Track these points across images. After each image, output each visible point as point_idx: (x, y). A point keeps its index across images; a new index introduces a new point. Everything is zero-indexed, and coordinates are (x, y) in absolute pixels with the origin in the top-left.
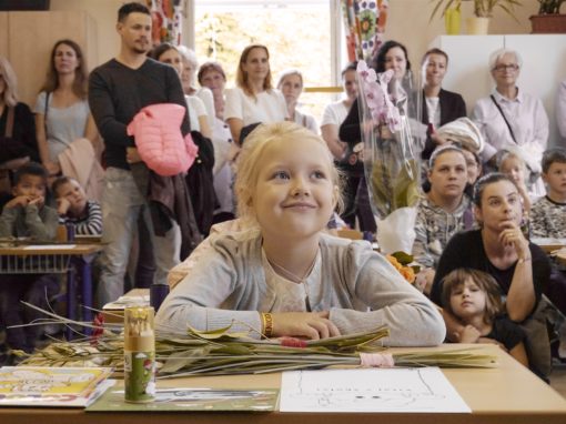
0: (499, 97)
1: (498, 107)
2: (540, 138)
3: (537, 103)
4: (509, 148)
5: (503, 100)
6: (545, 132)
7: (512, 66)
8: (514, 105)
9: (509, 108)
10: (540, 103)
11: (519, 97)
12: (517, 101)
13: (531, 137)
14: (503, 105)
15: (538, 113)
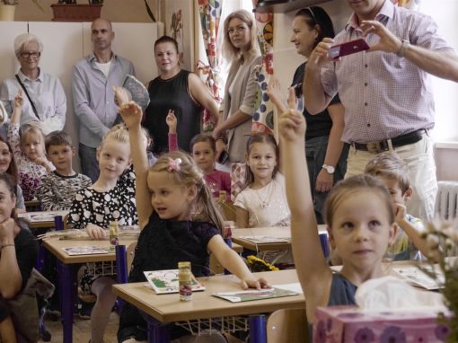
0: (23, 78)
1: (22, 85)
2: (60, 114)
3: (56, 83)
4: (32, 123)
5: (26, 80)
6: (64, 108)
7: (34, 53)
8: (36, 84)
9: (32, 88)
10: (59, 82)
11: (41, 77)
12: (39, 80)
13: (52, 113)
14: (26, 84)
15: (57, 91)
